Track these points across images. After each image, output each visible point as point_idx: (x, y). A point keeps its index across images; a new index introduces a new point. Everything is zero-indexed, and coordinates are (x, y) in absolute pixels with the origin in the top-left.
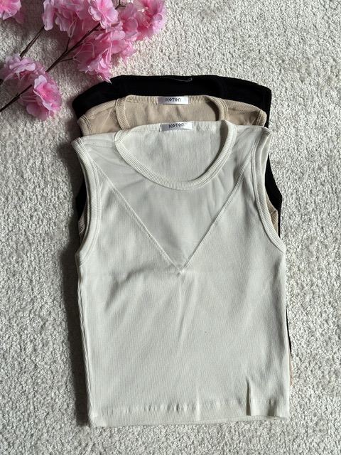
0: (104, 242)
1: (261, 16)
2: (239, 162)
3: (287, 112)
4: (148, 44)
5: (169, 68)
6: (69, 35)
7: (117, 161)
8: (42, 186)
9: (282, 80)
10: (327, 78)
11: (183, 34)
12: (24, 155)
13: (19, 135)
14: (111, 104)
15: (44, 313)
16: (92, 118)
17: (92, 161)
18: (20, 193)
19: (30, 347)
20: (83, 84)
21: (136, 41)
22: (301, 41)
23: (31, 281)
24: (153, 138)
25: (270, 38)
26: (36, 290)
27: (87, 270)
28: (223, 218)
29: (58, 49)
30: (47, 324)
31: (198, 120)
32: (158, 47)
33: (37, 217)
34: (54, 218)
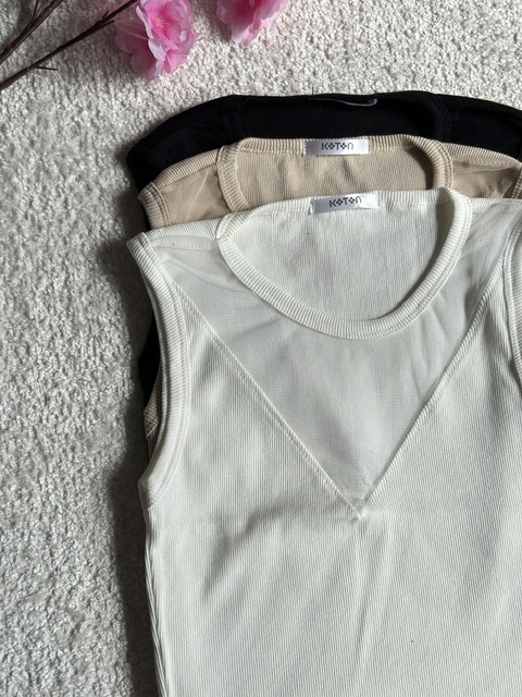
0: (198, 453)
2: (477, 276)
4: (282, 26)
5: (326, 75)
7: (222, 280)
8: (68, 334)
12: (30, 268)
13: (19, 227)
14: (208, 158)
15: (76, 603)
16: (169, 189)
17: (170, 281)
18: (22, 351)
19: (48, 677)
23: (49, 536)
24: (296, 228)
26: (59, 553)
27: (163, 515)
28: (444, 396)
30: (84, 625)
31: (390, 189)
32: (304, 35)
33: (59, 399)
34: (93, 402)
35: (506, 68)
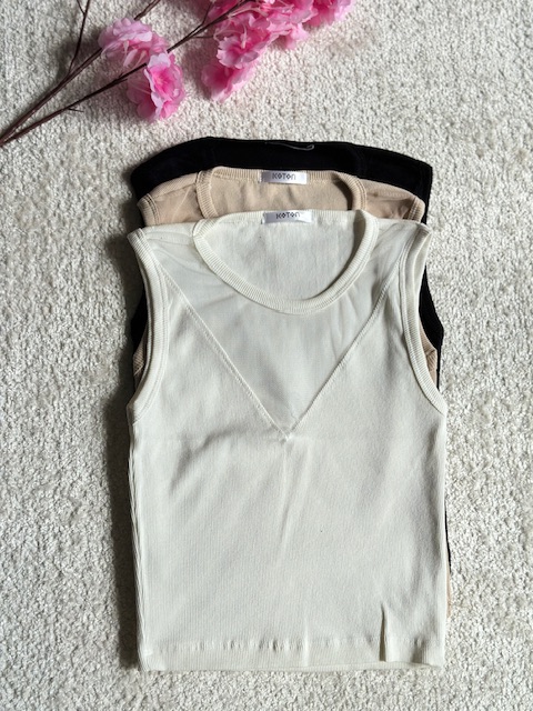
0: (172, 388)
1: (420, 55)
2: (380, 274)
3: (456, 202)
4: (248, 91)
5: (279, 128)
7: (196, 266)
8: (80, 299)
9: (450, 153)
10: (517, 152)
11: (303, 78)
12: (55, 251)
13: (49, 222)
14: (189, 180)
15: (75, 493)
16: (160, 199)
17: (158, 263)
18: (46, 310)
19: (52, 545)
22: (481, 95)
23: (58, 443)
24: (251, 233)
25: (434, 88)
26: (64, 458)
27: (144, 430)
28: (354, 358)
30: (80, 510)
31: (321, 208)
32: (264, 97)
33: (71, 346)
34: (96, 349)
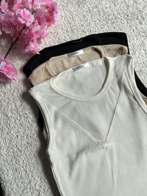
0: (59, 140)
3: (137, 43)
4: (54, 27)
5: (68, 37)
6: (12, 35)
7: (54, 95)
8: (19, 118)
9: (130, 26)
11: (71, 17)
12: (5, 104)
14: (43, 65)
15: (37, 187)
16: (35, 75)
17: (41, 98)
18: (8, 126)
20: (26, 58)
21: (47, 28)
22: (134, 3)
23: (26, 171)
24: (70, 76)
25: (118, 5)
26: (30, 175)
27: (54, 159)
28: (119, 109)
29: (8, 43)
30: (41, 192)
31: (91, 61)
32: (60, 28)
33: (21, 135)
34: (29, 134)
35: (113, 23)
